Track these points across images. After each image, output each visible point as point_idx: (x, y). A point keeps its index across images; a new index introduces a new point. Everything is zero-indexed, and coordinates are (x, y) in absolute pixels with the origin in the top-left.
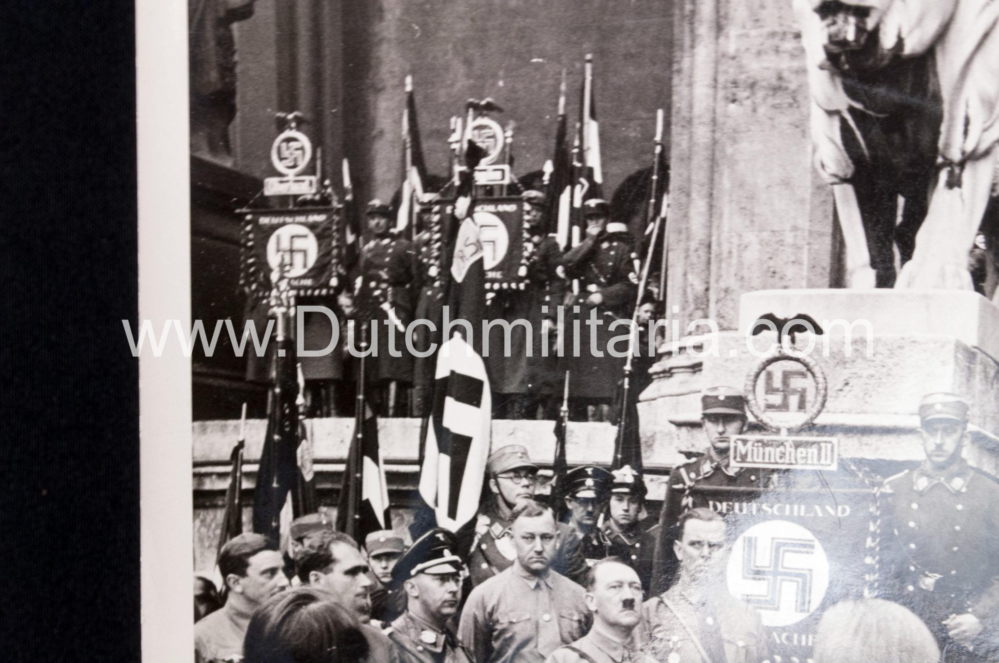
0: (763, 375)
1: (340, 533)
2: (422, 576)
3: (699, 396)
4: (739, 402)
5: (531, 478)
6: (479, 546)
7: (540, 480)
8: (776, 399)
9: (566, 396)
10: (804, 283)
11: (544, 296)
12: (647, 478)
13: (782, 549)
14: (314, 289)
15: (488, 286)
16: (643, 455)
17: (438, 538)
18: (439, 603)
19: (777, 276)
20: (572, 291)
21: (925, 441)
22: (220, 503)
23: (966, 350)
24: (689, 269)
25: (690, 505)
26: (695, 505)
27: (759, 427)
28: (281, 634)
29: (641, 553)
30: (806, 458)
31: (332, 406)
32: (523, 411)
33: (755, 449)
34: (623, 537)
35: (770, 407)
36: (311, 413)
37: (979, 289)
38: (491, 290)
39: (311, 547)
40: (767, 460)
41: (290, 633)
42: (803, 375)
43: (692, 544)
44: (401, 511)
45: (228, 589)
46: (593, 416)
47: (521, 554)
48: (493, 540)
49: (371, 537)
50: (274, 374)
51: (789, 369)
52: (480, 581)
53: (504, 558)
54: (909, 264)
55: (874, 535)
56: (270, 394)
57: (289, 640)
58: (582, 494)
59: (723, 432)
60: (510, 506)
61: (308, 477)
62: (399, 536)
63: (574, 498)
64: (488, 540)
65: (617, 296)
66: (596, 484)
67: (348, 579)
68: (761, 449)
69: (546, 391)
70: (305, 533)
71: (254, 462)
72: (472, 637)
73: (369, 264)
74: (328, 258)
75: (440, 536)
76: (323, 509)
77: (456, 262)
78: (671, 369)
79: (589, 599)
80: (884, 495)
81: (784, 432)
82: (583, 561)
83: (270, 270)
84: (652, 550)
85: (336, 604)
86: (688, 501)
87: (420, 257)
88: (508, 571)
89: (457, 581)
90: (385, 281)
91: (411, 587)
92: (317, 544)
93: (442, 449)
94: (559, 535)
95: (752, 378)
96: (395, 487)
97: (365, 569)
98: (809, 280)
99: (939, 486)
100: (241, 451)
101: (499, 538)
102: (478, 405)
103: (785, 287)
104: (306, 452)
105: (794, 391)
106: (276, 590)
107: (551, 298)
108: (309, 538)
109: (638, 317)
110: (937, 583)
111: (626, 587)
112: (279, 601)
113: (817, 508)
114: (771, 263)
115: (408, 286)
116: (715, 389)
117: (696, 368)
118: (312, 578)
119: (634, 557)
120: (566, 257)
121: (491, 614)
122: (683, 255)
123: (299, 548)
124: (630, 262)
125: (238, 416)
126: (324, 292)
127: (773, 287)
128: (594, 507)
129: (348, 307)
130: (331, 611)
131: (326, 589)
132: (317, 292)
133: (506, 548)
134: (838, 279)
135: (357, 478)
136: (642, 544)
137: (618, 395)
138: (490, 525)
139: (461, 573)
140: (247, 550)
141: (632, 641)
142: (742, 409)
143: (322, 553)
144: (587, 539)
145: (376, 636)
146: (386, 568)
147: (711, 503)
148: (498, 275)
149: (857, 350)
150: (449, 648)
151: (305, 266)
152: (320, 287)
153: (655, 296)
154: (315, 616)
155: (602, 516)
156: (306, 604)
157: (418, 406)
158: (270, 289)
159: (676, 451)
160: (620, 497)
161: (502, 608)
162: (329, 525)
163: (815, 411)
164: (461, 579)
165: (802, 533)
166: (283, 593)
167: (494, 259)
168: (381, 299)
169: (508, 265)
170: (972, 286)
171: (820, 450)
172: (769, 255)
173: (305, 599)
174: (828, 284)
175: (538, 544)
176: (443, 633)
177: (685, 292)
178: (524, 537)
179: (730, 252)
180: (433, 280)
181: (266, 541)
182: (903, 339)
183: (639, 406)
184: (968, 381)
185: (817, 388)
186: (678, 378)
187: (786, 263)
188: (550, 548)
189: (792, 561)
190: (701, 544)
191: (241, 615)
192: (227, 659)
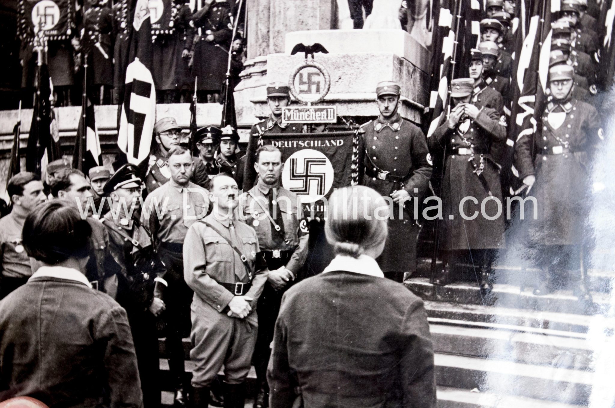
0: (298, 75)
1: (74, 169)
2: (120, 190)
3: (266, 87)
4: (286, 89)
5: (178, 135)
6: (151, 172)
7: (183, 135)
8: (305, 87)
9: (196, 90)
10: (318, 27)
11: (183, 37)
12: (239, 131)
13: (310, 163)
14: (58, 36)
15: (153, 32)
16: (237, 119)
17: (129, 169)
19: (304, 24)
20: (198, 34)
21: (379, 106)
22: (8, 156)
23: (398, 59)
24: (259, 21)
25: (262, 144)
26: (264, 144)
27: (296, 102)
28: (43, 226)
29: (237, 170)
30: (321, 117)
31: (69, 100)
32: (173, 99)
33: (295, 113)
34: (227, 163)
35: (301, 91)
36: (57, 105)
37: (404, 28)
38: (155, 34)
39: (59, 177)
40: (301, 119)
41: (48, 225)
42: (318, 74)
43: (264, 164)
44: (108, 156)
45: (13, 203)
46: (210, 100)
47: (174, 175)
48: (158, 168)
49: (92, 171)
50: (36, 84)
51: (311, 72)
52: (152, 190)
53: (164, 177)
54: (370, 16)
55: (356, 154)
56: (35, 95)
57: (47, 229)
58: (206, 141)
59: (278, 106)
60: (167, 149)
61: (56, 140)
62: (107, 169)
63: (201, 143)
64: (156, 168)
65: (222, 36)
66: (213, 135)
67: (79, 194)
68: (298, 113)
69: (185, 88)
70: (55, 170)
71: (27, 133)
72: (148, 220)
73: (89, 22)
74: (66, 19)
76: (65, 157)
77: (136, 19)
78: (250, 74)
79: (211, 196)
80: (360, 134)
81: (309, 104)
82: (207, 177)
83: (34, 26)
84: (243, 169)
85: (73, 208)
86: (260, 142)
87: (116, 17)
88: (167, 184)
89: (139, 191)
90: (97, 31)
91: (114, 196)
92: (62, 176)
93: (130, 121)
94: (193, 164)
95: (292, 77)
96: (104, 143)
97: (89, 188)
98: (320, 26)
99: (387, 127)
100: (19, 127)
101: (161, 167)
102: (148, 96)
103: (308, 30)
104: (55, 126)
105: (314, 83)
106: (40, 202)
107: (187, 38)
108: (57, 173)
109: (233, 47)
110: (387, 176)
111: (230, 188)
112: (41, 208)
113: (327, 142)
114: (301, 17)
115: (109, 33)
116: (274, 83)
117: (264, 73)
118: (59, 194)
119: (233, 173)
120: (194, 16)
122: (255, 14)
123: (52, 179)
124: (228, 18)
125: (17, 108)
126: (64, 37)
127: (302, 29)
128: (212, 148)
129: (77, 45)
130: (70, 212)
131: (67, 200)
132: (60, 38)
133: (165, 172)
134: (335, 24)
135: (83, 139)
136: (238, 166)
137: (223, 88)
138: (156, 161)
139: (141, 186)
140: (23, 181)
141: (234, 216)
142: (287, 93)
143: (65, 180)
144: (209, 165)
145: (96, 223)
146: (100, 187)
147: (273, 142)
148: (158, 26)
149: (345, 61)
150: (136, 227)
151: (53, 23)
152: (62, 35)
153: (242, 36)
154: (62, 215)
155: (216, 152)
156: (56, 209)
157: (116, 99)
158: (34, 37)
159: (254, 116)
160: (226, 142)
162: (68, 165)
163: (325, 93)
164: (141, 190)
165: (320, 155)
166: (44, 203)
167: (156, 17)
168: (95, 41)
169: (163, 21)
170: (401, 27)
171: (327, 112)
172: (299, 13)
173: (56, 206)
174: (330, 27)
175: (182, 169)
176: (132, 219)
177: (257, 34)
178: (175, 166)
179: (280, 12)
180: (123, 30)
181: (33, 176)
182: (367, 54)
183: (234, 94)
184: (400, 74)
185: (325, 81)
186: (254, 78)
187: (309, 17)
188: (189, 171)
189: (315, 169)
190: (268, 163)
191: (20, 217)
192: (13, 241)
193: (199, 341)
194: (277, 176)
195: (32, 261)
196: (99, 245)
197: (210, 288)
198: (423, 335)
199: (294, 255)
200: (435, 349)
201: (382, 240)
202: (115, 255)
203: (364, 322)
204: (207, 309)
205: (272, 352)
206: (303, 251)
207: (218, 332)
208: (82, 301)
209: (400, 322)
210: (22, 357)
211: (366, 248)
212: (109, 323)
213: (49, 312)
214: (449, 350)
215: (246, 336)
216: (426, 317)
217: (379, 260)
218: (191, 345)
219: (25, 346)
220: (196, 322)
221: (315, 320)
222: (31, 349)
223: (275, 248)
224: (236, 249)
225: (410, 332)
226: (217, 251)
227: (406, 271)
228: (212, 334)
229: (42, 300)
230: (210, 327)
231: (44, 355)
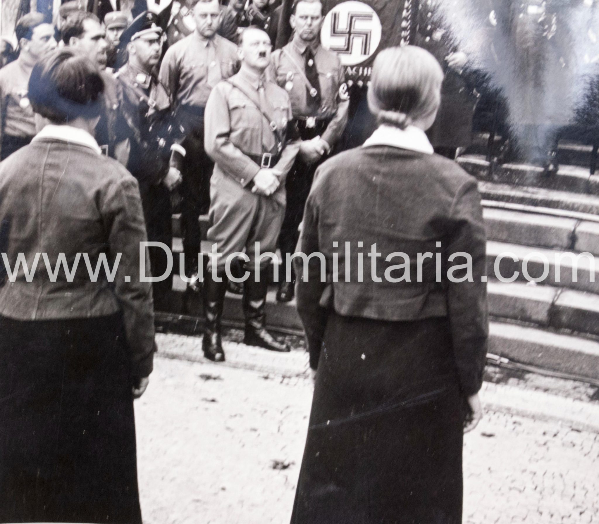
1: (89, 13)
2: (138, 40)
6: (173, 21)
13: (354, 18)
18: (148, 57)
28: (51, 77)
29: (271, 23)
34: (260, 14)
39: (71, 22)
41: (56, 77)
43: (302, 17)
45: (20, 48)
47: (199, 26)
48: (182, 17)
49: (108, 16)
52: (173, 43)
53: (188, 29)
55: (407, 9)
57: (56, 80)
62: (125, 16)
64: (179, 18)
67: (93, 42)
70: (68, 13)
72: (168, 77)
75: (150, 16)
79: (239, 52)
82: (236, 29)
84: (277, 22)
85: (85, 58)
88: (190, 37)
89: (159, 43)
91: (131, 48)
92: (75, 20)
94: (221, 14)
97: (104, 37)
101: (185, 15)
106: (49, 49)
108: (71, 16)
110: (443, 35)
111: (261, 44)
112: (50, 57)
118: (71, 41)
119: (266, 26)
121: (180, 63)
130: (82, 63)
131: (79, 49)
133: (189, 22)
136: (272, 18)
138: (181, 8)
139: (162, 38)
140: (33, 23)
141: (264, 76)
143: (78, 25)
144: (238, 16)
145: (109, 79)
146: (116, 36)
150: (153, 84)
154: (72, 66)
155: (248, 1)
156: (67, 59)
161: (186, 60)
162: (82, 8)
164: (162, 42)
165: (366, 9)
166: (53, 51)
173: (67, 55)
175: (209, 19)
176: (149, 75)
178: (200, 16)
181: (44, 17)
188: (216, 22)
189: (359, 26)
190: (307, 17)
191: (27, 65)
192: (18, 93)
193: (218, 219)
194: (316, 31)
195: (37, 118)
196: (112, 104)
197: (233, 159)
198: (476, 219)
199: (332, 123)
200: (487, 235)
201: (434, 110)
202: (129, 117)
203: (408, 204)
204: (229, 183)
205: (301, 235)
206: (341, 120)
207: (241, 209)
208: (89, 168)
209: (450, 204)
210: (20, 231)
211: (414, 119)
212: (118, 195)
213: (52, 179)
214: (504, 237)
215: (271, 215)
216: (480, 200)
217: (430, 133)
218: (210, 224)
219: (24, 218)
220: (216, 198)
221: (351, 199)
222: (31, 222)
223: (310, 115)
224: (264, 115)
225: (461, 216)
226: (244, 117)
227: (459, 146)
228: (234, 211)
229: (45, 165)
230: (231, 203)
231: (44, 230)
